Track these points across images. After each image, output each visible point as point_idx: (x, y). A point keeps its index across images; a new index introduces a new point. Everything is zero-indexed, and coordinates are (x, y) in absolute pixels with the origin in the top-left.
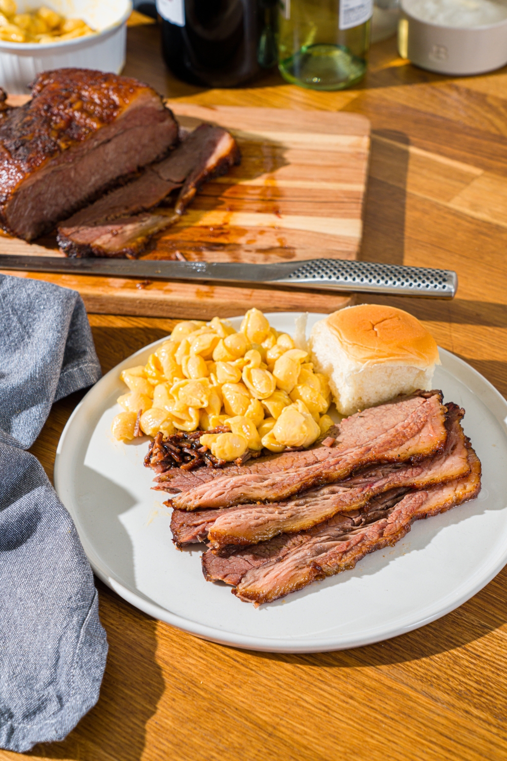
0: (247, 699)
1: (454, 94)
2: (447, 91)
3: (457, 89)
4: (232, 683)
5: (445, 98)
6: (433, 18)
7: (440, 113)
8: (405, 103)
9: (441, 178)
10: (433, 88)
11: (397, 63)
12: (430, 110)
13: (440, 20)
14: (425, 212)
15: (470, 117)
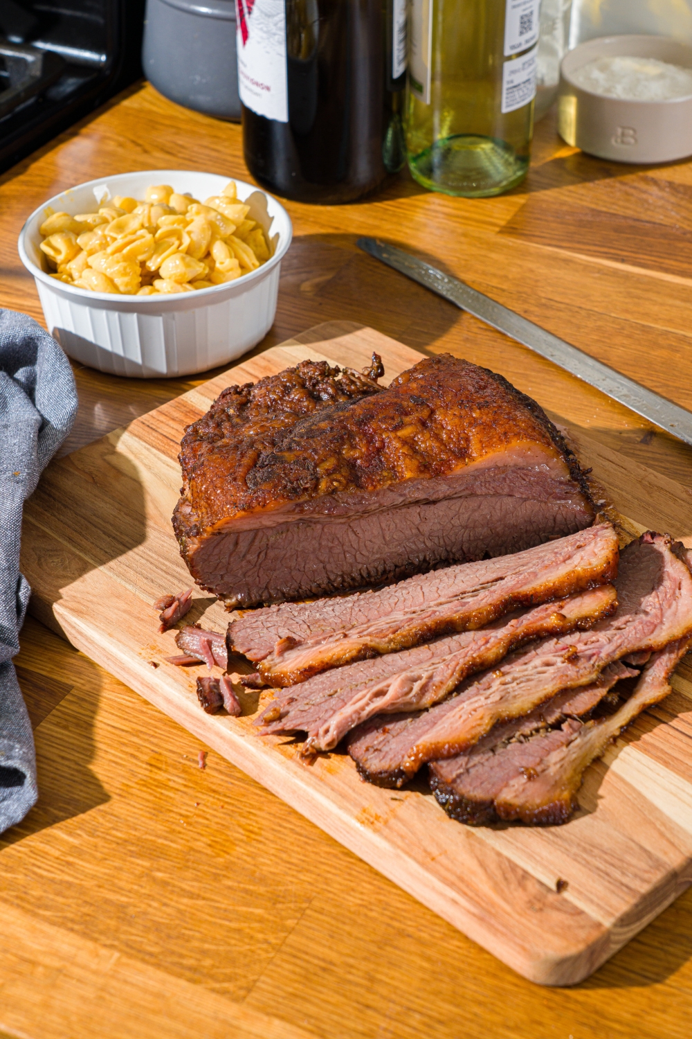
0: (680, 1026)
1: (654, 190)
2: (642, 186)
3: (655, 182)
4: (651, 1008)
5: (644, 196)
6: (608, 90)
7: (644, 217)
8: (593, 206)
9: (678, 303)
10: (623, 183)
11: (563, 153)
12: (630, 213)
13: (619, 92)
14: (674, 350)
15: (685, 218)
